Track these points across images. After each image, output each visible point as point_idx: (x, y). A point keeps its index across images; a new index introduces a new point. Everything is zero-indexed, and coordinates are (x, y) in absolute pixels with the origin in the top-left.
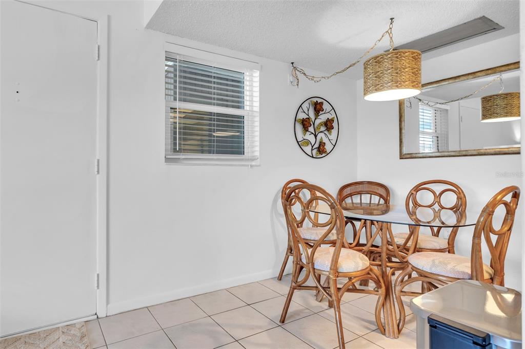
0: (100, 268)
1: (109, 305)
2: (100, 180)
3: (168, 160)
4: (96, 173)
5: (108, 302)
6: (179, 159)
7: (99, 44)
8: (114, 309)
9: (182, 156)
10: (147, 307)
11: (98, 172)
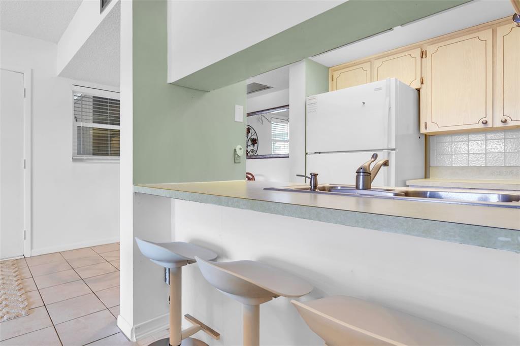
0: (26, 226)
1: (33, 251)
2: (26, 173)
3: (74, 160)
4: (23, 168)
5: (32, 248)
6: (83, 159)
7: (25, 87)
8: (36, 252)
9: (85, 157)
10: (60, 252)
11: (25, 167)
